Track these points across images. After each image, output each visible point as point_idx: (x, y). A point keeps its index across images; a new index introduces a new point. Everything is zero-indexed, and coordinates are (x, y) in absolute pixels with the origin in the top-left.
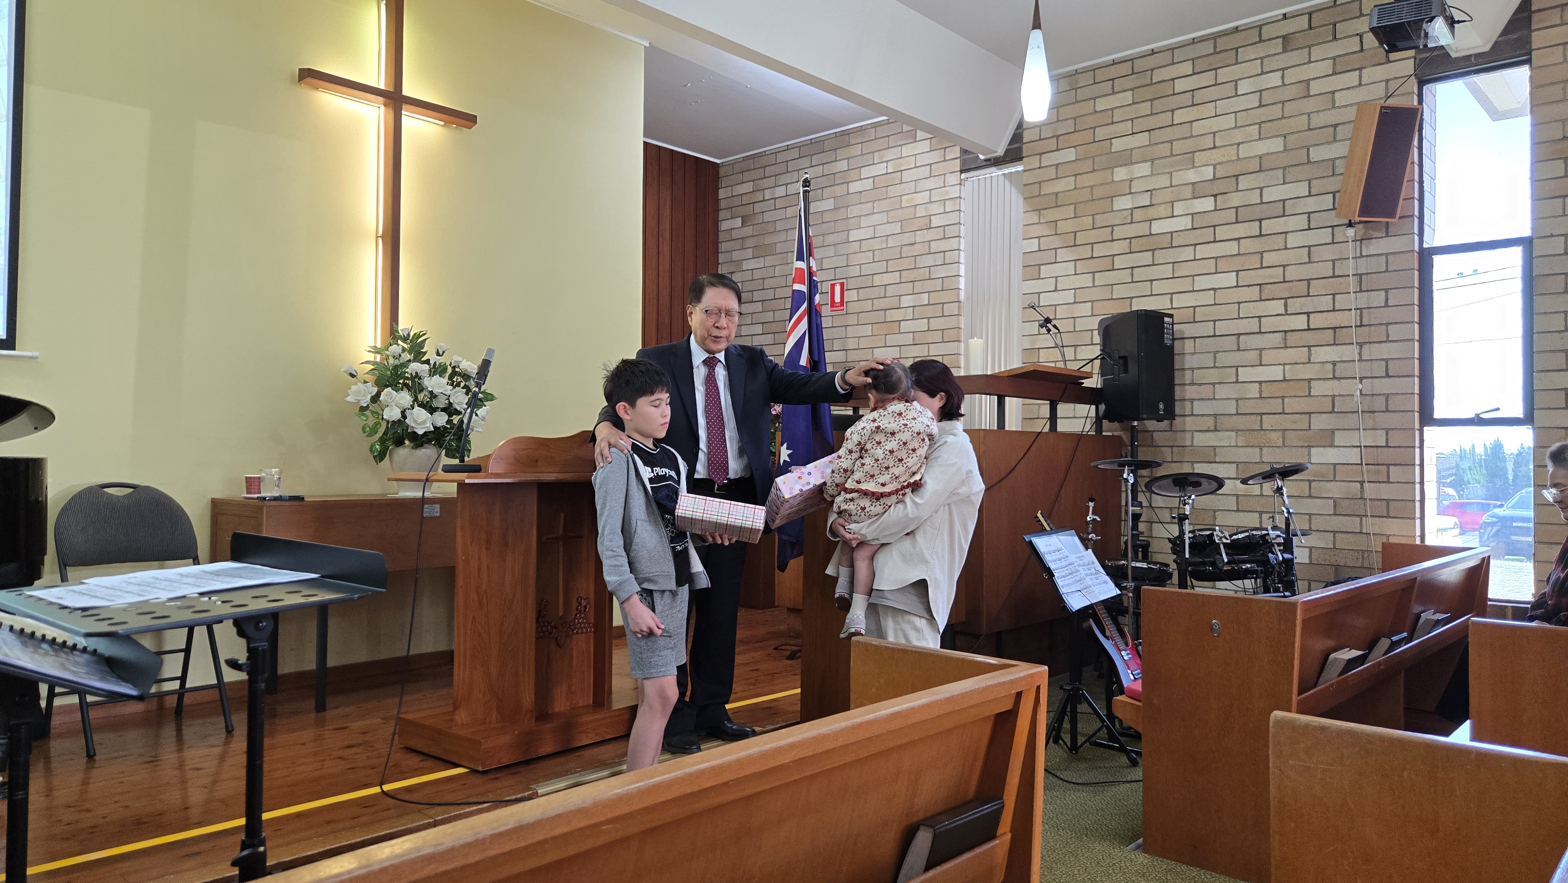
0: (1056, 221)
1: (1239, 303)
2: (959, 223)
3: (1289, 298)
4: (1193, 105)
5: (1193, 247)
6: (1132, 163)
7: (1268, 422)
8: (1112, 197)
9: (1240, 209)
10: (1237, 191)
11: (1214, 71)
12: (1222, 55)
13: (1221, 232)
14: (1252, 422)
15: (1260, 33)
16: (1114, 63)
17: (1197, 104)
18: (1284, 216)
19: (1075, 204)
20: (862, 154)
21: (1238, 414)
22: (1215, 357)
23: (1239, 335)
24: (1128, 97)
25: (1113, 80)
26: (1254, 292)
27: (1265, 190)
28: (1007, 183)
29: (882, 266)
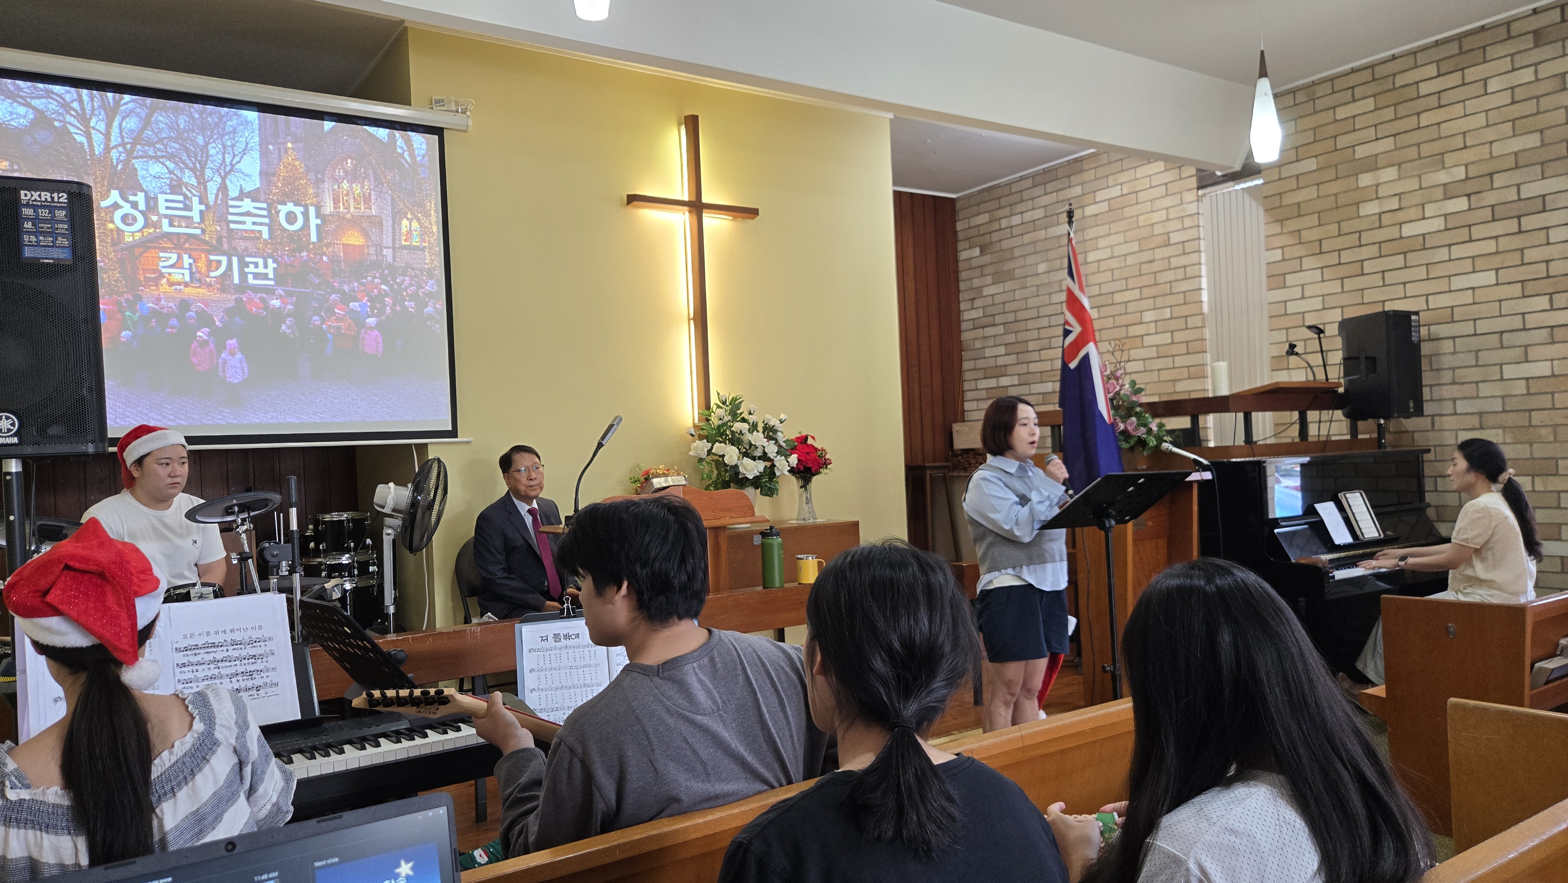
0: (1299, 231)
1: (1500, 301)
2: (1199, 239)
3: (1554, 293)
4: (1440, 107)
5: (1447, 248)
6: (1377, 169)
7: (1537, 418)
8: (1358, 203)
9: (1496, 208)
10: (1492, 189)
11: (1460, 72)
12: (1470, 55)
13: (1477, 232)
14: (1521, 420)
15: (1509, 30)
16: (1353, 71)
17: (1445, 106)
18: (1544, 211)
19: (1319, 213)
20: (1096, 179)
21: (1504, 411)
22: (1477, 357)
23: (1502, 332)
24: (1369, 104)
25: (1353, 88)
26: (1517, 289)
27: (1522, 187)
28: (1247, 197)
29: (1121, 285)
